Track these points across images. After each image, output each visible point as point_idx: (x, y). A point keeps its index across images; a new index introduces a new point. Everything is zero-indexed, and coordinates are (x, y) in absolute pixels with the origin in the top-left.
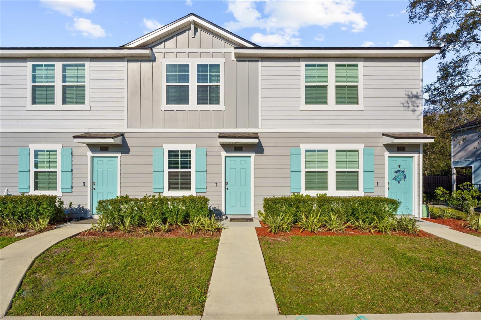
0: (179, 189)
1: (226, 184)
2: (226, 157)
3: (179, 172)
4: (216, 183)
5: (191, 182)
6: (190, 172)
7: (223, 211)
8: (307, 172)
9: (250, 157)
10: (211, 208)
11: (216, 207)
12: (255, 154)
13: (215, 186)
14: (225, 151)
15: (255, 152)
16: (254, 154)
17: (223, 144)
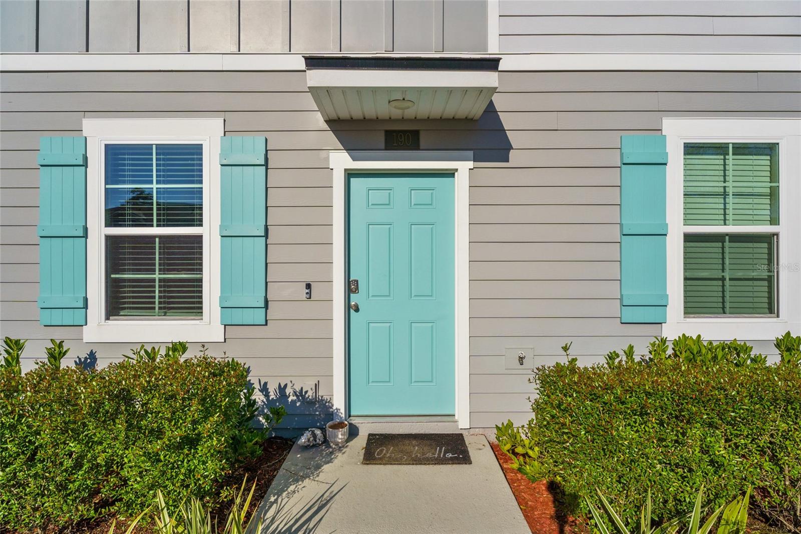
0: (154, 308)
1: (351, 287)
2: (350, 174)
3: (152, 238)
4: (308, 286)
5: (201, 280)
6: (199, 239)
7: (338, 403)
8: (689, 238)
9: (450, 174)
10: (289, 391)
11: (308, 386)
12: (472, 162)
13: (304, 296)
14: (348, 149)
15: (471, 153)
16: (471, 164)
17: (336, 118)
